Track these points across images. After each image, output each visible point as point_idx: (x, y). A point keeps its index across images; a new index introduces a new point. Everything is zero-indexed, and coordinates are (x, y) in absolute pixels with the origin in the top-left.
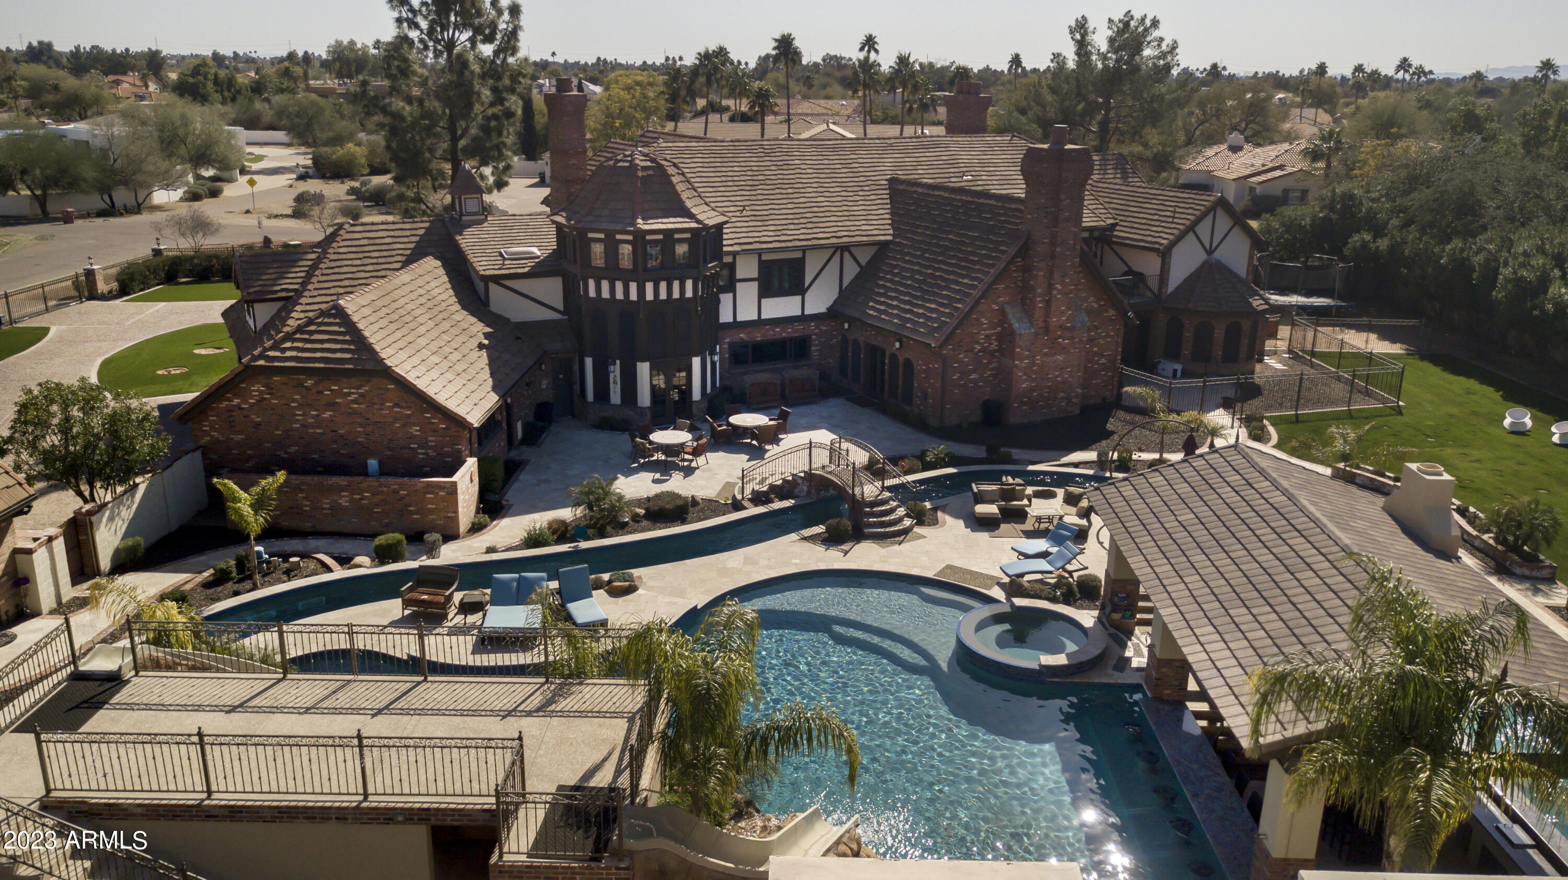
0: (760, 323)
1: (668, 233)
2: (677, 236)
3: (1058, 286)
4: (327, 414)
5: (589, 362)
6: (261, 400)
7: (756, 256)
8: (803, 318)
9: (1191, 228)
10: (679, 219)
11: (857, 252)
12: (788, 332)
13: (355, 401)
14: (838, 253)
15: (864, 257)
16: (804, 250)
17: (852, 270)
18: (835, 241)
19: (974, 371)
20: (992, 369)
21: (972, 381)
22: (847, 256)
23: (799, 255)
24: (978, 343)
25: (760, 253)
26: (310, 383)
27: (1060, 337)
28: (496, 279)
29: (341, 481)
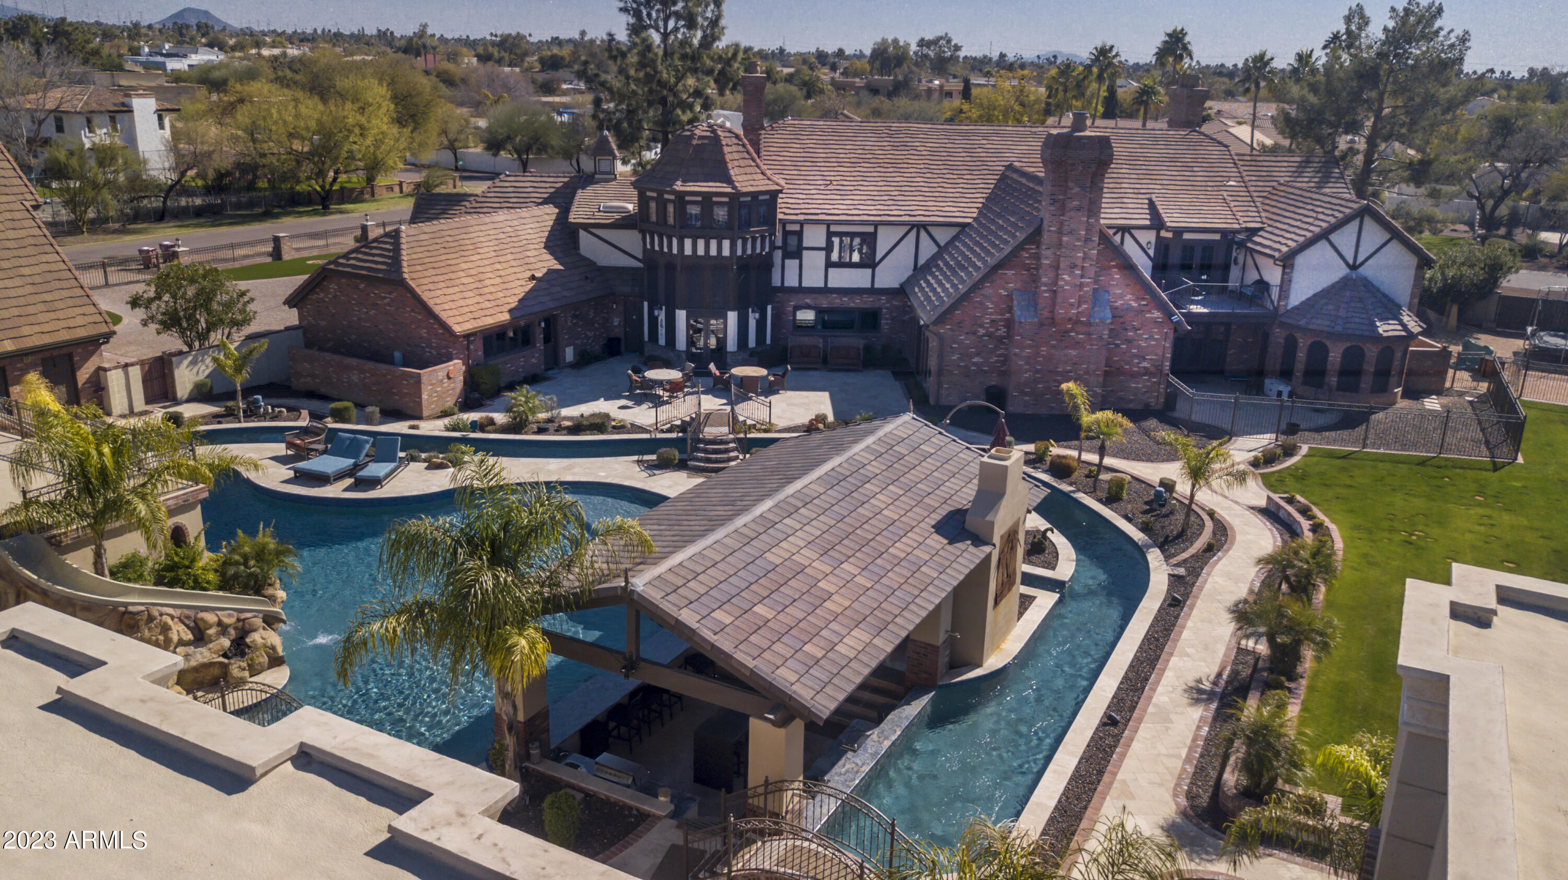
0: (826, 290)
1: (707, 196)
2: (715, 199)
3: (1066, 277)
4: (372, 312)
5: (646, 304)
6: (335, 296)
7: (824, 227)
8: (872, 291)
9: (1324, 235)
10: (718, 184)
11: (934, 231)
12: (856, 303)
13: (389, 305)
14: (914, 232)
15: (943, 236)
16: (876, 225)
17: (928, 249)
18: (907, 218)
19: (978, 354)
20: (1000, 355)
21: (974, 364)
22: (923, 234)
23: (871, 229)
24: (981, 326)
25: (828, 224)
26: (362, 286)
27: (1072, 330)
28: (586, 227)
29: (354, 362)
